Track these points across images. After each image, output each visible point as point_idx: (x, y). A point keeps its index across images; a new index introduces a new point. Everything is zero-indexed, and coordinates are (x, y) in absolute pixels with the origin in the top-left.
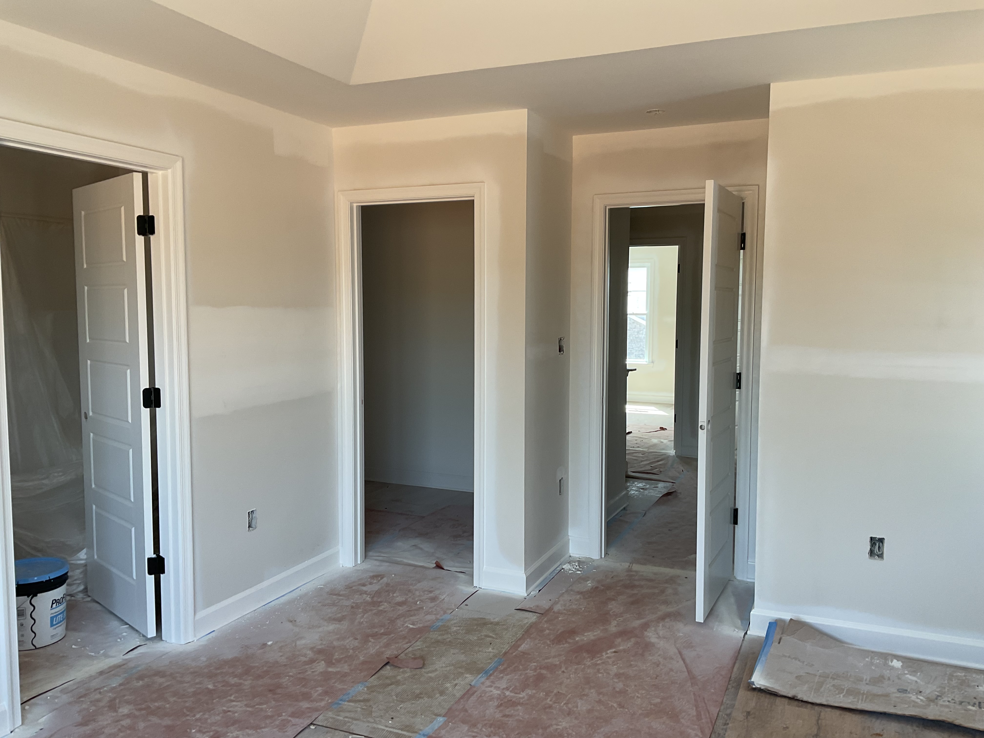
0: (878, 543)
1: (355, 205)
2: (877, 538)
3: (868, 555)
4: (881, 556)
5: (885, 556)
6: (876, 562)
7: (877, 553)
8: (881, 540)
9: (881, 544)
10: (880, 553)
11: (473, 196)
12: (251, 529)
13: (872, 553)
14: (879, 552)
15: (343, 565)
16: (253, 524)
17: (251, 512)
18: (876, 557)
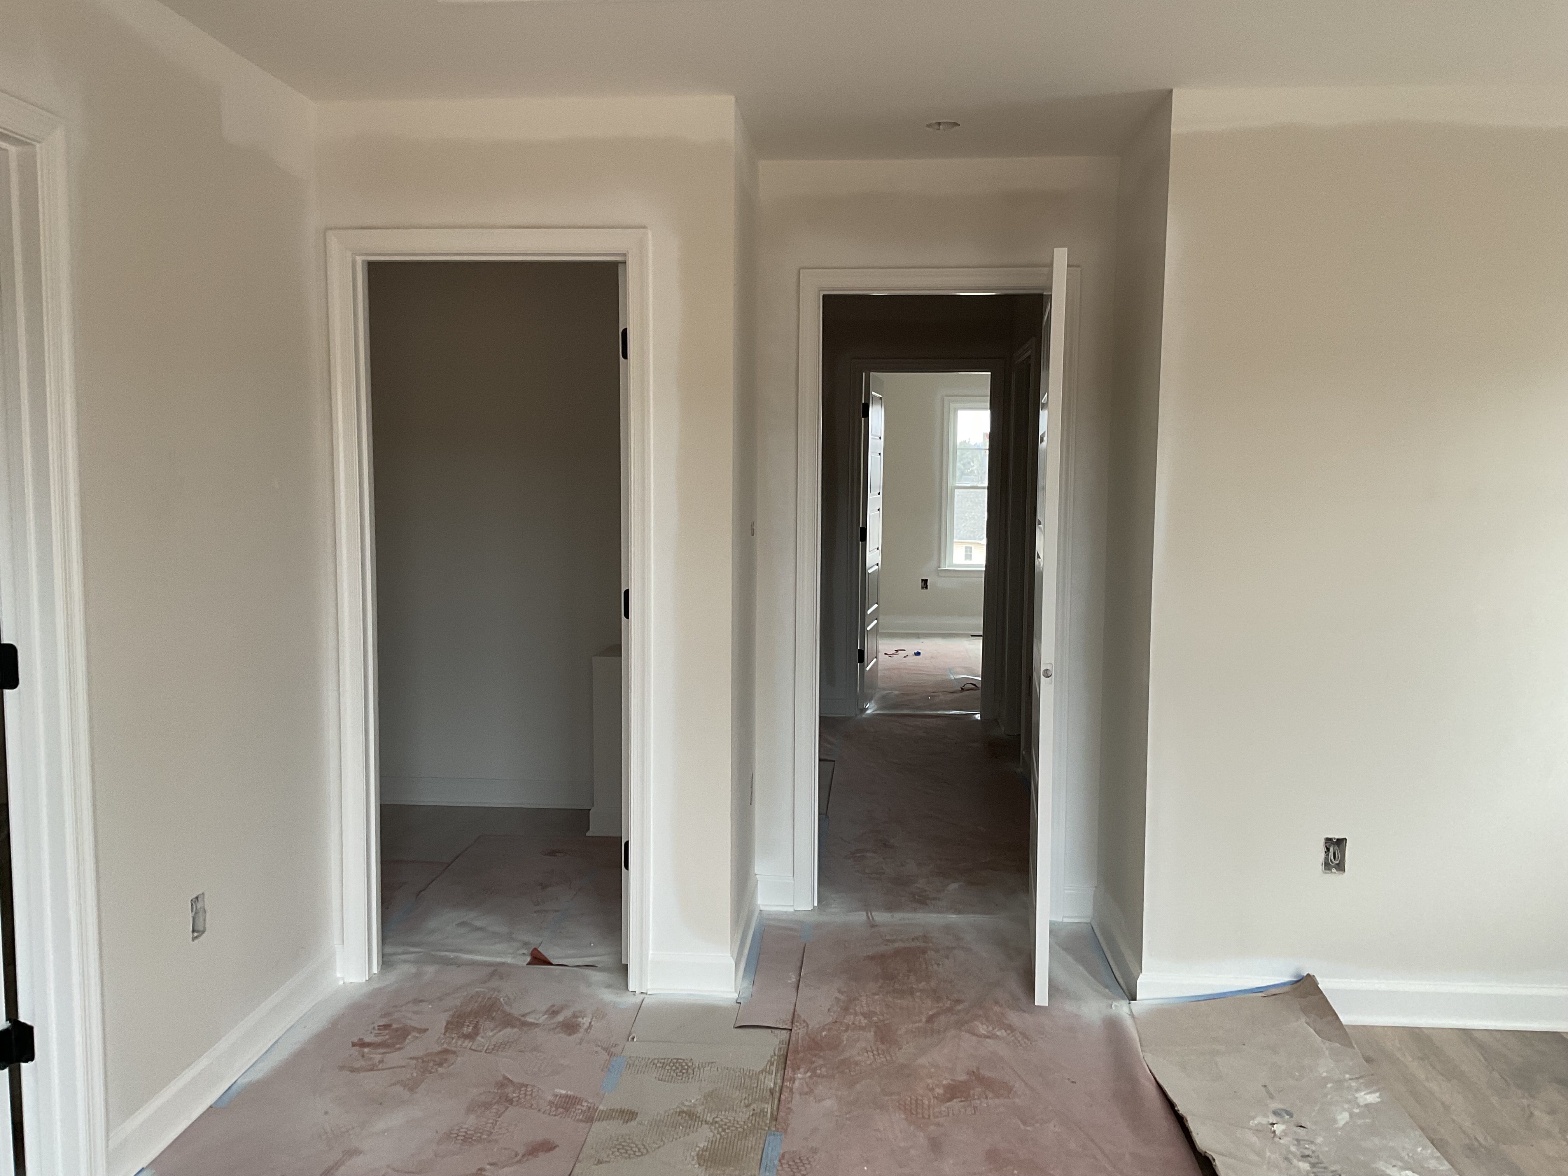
0: (1335, 846)
1: (359, 259)
2: (1335, 838)
3: (1323, 867)
4: (1341, 867)
5: (1348, 868)
6: (1335, 877)
7: (1333, 863)
8: (1340, 843)
9: (1339, 848)
10: (1340, 862)
11: (624, 255)
12: (196, 934)
13: (1327, 864)
14: (1336, 861)
15: (345, 981)
16: (200, 926)
17: (194, 898)
18: (1334, 870)
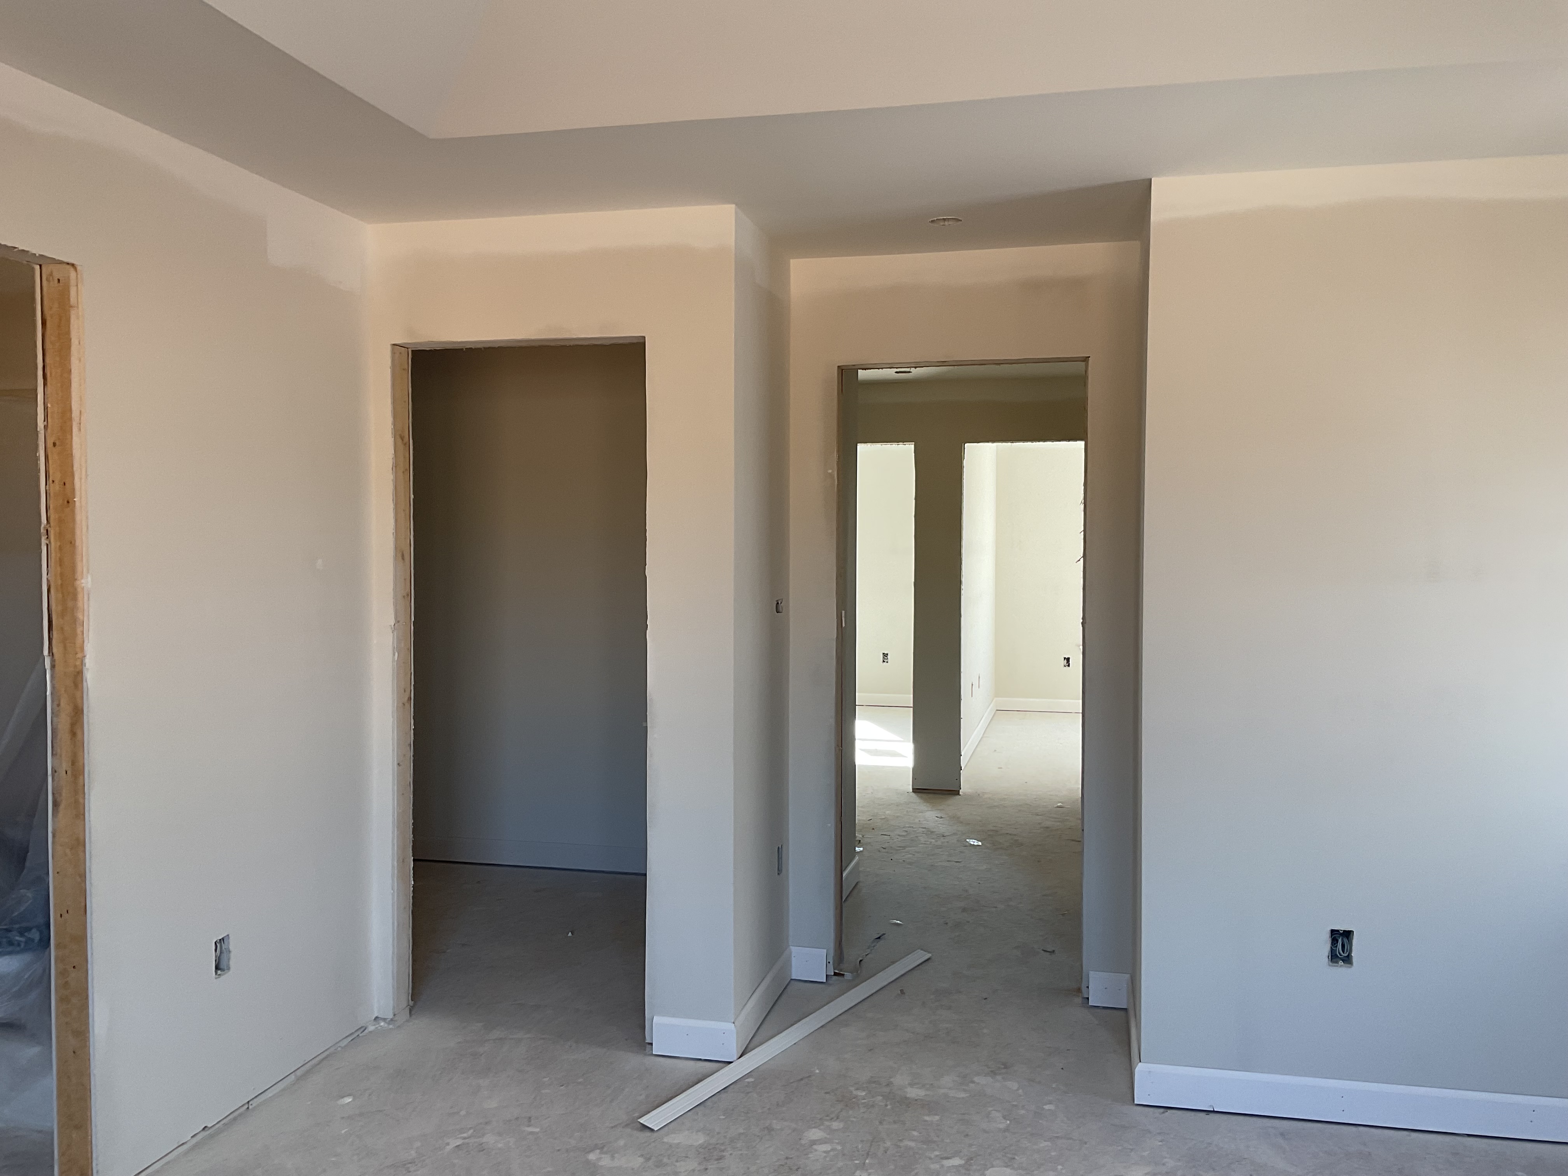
0: (1341, 938)
2: (1341, 931)
3: (1328, 959)
4: (1348, 960)
5: (1355, 960)
6: (1341, 970)
7: (1341, 955)
8: (1348, 934)
9: (1345, 940)
10: (1346, 955)
12: (219, 972)
13: (1334, 957)
14: (1344, 953)
16: (223, 965)
17: (218, 941)
18: (1341, 963)
